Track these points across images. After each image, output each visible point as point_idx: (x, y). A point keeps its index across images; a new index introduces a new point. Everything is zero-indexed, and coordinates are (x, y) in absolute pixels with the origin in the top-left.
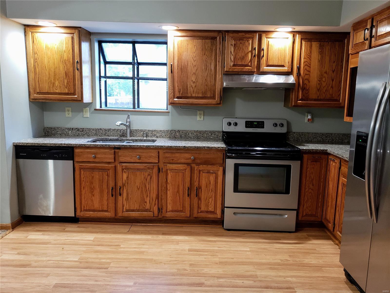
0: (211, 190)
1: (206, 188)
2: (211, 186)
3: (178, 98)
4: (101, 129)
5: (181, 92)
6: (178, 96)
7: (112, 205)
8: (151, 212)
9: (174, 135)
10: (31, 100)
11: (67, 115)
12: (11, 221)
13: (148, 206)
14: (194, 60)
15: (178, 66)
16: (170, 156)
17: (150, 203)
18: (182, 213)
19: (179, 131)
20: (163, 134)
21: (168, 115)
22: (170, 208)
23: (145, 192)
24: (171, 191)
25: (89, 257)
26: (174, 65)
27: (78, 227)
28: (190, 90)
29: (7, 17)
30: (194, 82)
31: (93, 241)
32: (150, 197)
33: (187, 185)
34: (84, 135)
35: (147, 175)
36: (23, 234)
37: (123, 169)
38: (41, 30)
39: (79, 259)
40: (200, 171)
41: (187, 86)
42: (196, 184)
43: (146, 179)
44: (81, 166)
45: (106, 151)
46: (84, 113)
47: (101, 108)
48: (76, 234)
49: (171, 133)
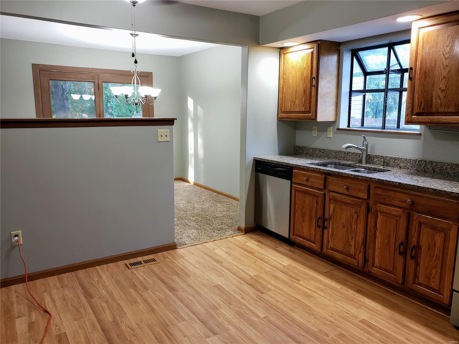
0: (436, 256)
1: (428, 251)
2: (436, 250)
3: (418, 114)
4: (340, 152)
5: (422, 106)
6: (418, 111)
7: (319, 237)
8: (356, 259)
9: (424, 167)
10: (279, 119)
11: (314, 135)
12: (245, 226)
13: (352, 252)
14: (445, 57)
15: (421, 70)
16: (382, 194)
17: (355, 249)
18: (392, 275)
19: (431, 162)
20: (409, 165)
21: (420, 139)
22: (377, 263)
23: (351, 232)
24: (379, 240)
25: (263, 278)
26: (415, 70)
27: (289, 250)
28: (436, 101)
29: (259, 45)
30: (443, 91)
31: (284, 266)
32: (355, 240)
33: (401, 238)
34: (325, 156)
35: (354, 212)
36: (247, 239)
37: (330, 200)
38: (291, 50)
39: (255, 276)
40: (420, 224)
41: (432, 97)
42: (414, 241)
43: (353, 217)
44: (296, 187)
45: (318, 175)
46: (328, 133)
47: (348, 128)
48: (279, 255)
49: (420, 165)
